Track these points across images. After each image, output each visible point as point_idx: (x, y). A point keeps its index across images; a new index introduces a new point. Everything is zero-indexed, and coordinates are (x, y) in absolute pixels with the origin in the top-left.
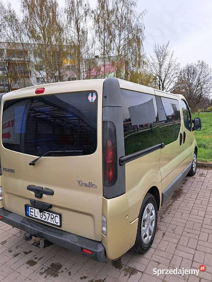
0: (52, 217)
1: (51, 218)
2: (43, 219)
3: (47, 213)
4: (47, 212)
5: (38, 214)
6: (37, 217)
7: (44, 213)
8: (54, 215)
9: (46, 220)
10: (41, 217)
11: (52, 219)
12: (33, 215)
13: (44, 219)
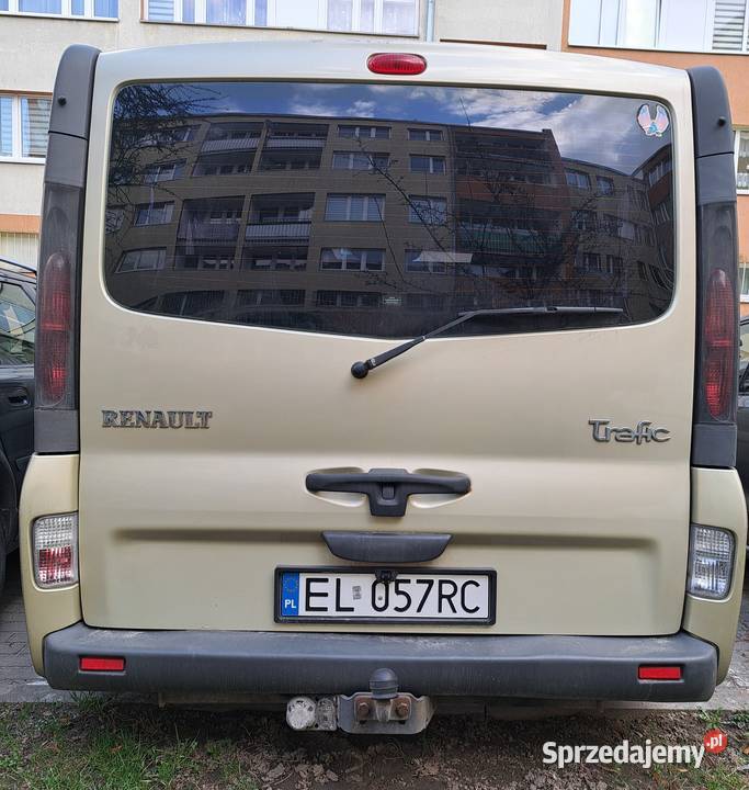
0: (447, 590)
1: (441, 596)
2: (390, 612)
3: (419, 581)
4: (413, 578)
5: (357, 596)
6: (352, 609)
7: (398, 582)
8: (460, 581)
9: (411, 612)
10: (380, 604)
11: (445, 601)
12: (325, 609)
13: (397, 609)
